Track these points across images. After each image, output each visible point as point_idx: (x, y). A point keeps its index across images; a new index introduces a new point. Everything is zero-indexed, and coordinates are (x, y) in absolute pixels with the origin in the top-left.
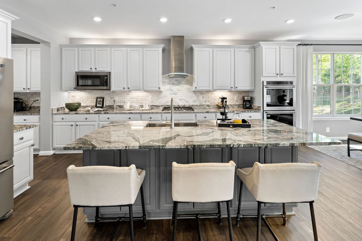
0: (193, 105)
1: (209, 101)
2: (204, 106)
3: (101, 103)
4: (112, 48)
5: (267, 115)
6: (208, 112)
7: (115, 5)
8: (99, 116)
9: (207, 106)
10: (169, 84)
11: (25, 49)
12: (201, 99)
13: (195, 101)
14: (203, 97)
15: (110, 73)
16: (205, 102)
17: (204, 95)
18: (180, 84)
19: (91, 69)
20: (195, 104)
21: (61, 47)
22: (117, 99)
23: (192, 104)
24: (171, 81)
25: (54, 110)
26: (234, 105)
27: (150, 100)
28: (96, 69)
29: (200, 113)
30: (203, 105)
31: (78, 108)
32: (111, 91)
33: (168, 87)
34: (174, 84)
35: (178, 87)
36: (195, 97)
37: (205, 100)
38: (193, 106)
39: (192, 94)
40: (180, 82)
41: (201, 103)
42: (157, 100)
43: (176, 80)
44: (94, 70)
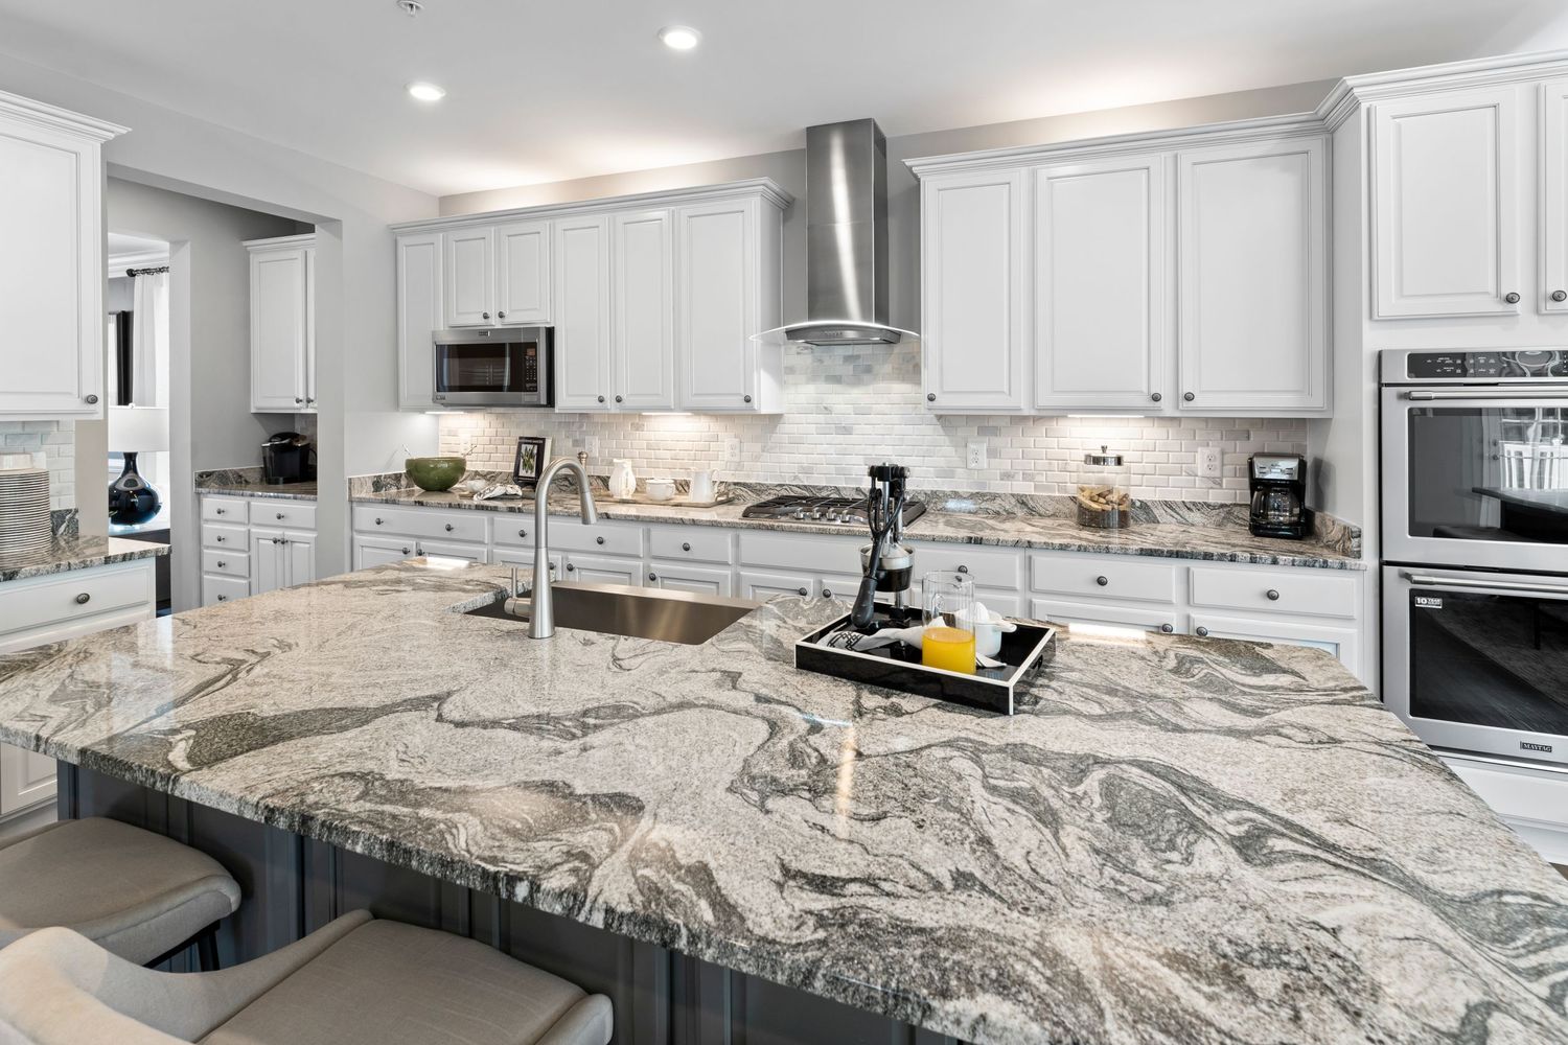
0: (934, 493)
1: (1027, 477)
2: (998, 501)
3: (533, 462)
4: (558, 221)
5: (1414, 594)
6: (979, 541)
7: (411, 6)
8: (492, 522)
9: (1013, 501)
10: (813, 377)
11: (299, 254)
12: (984, 461)
13: (947, 473)
14: (992, 453)
15: (550, 332)
16: (1007, 476)
17: (997, 441)
18: (866, 377)
19: (486, 317)
20: (947, 489)
21: (396, 234)
22: (594, 446)
23: (928, 488)
24: (821, 361)
25: (357, 485)
26: (1194, 504)
27: (727, 456)
28: (501, 316)
29: (933, 545)
30: (994, 497)
31: (455, 481)
32: (557, 411)
33: (806, 392)
34: (836, 379)
35: (859, 395)
36: (949, 450)
37: (1006, 465)
38: (938, 497)
39: (932, 433)
40: (868, 370)
41: (983, 484)
42: (756, 459)
43: (848, 359)
44: (496, 323)
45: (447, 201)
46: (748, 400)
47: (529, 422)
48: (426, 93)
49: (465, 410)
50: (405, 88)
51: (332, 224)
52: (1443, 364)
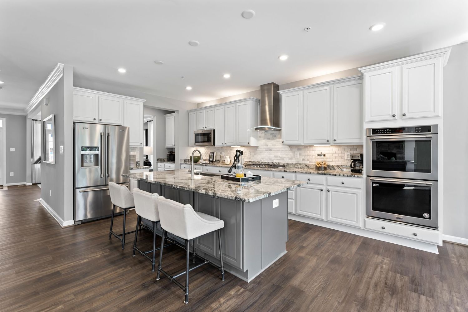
0: (288, 163)
1: (308, 160)
3: (212, 157)
4: (216, 108)
5: (373, 183)
6: (286, 171)
7: (183, 78)
8: (202, 168)
9: (304, 165)
10: (264, 139)
12: (299, 156)
13: (291, 159)
14: (300, 154)
15: (214, 131)
16: (303, 160)
17: (301, 152)
18: (275, 138)
19: (203, 128)
20: (291, 162)
21: (189, 112)
22: (223, 154)
23: (287, 162)
24: (266, 135)
25: (181, 161)
26: (343, 166)
27: (247, 155)
28: (206, 127)
29: (278, 172)
30: (300, 164)
32: (215, 146)
33: (263, 141)
34: (269, 139)
35: (273, 142)
36: (291, 154)
37: (303, 157)
39: (288, 150)
40: (275, 136)
41: (298, 162)
42: (253, 156)
43: (271, 134)
44: (205, 129)
45: (199, 104)
46: (248, 143)
47: (212, 149)
48: (189, 88)
49: (201, 147)
50: (186, 87)
51: (177, 111)
52: (379, 131)
